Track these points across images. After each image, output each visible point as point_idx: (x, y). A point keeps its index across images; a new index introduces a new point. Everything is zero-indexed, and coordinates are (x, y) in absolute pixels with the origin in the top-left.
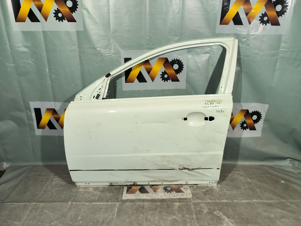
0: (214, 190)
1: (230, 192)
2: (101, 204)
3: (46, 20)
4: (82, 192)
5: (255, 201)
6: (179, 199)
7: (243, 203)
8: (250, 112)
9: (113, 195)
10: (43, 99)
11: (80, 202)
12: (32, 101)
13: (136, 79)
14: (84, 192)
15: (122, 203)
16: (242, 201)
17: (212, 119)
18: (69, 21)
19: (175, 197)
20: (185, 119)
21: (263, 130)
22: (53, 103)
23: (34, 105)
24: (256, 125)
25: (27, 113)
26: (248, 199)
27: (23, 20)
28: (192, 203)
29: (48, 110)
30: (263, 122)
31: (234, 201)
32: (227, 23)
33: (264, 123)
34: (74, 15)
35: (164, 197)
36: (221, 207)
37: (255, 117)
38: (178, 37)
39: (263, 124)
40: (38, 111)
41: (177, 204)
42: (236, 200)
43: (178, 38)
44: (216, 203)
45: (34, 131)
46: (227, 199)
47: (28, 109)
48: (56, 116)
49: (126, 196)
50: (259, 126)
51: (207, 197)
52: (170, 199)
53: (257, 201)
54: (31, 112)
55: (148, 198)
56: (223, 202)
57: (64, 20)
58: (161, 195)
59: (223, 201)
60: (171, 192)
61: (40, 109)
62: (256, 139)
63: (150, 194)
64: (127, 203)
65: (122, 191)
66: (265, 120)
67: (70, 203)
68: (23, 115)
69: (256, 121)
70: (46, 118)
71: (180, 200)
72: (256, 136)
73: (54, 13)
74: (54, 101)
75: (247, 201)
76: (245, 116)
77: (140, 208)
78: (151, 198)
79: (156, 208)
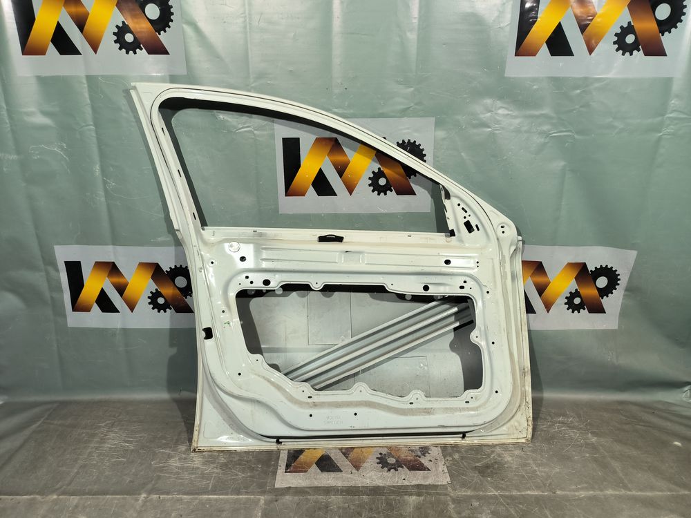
0: (506, 463)
1: (546, 470)
2: (222, 500)
3: (95, 49)
4: (176, 467)
5: (610, 492)
6: (418, 486)
7: (580, 499)
8: (591, 268)
9: (251, 477)
10: (87, 238)
11: (168, 493)
12: (59, 244)
13: (311, 188)
14: (179, 468)
15: (274, 497)
16: (577, 493)
18: (151, 51)
19: (406, 483)
21: (624, 313)
22: (110, 248)
23: (64, 253)
24: (605, 301)
25: (47, 273)
26: (593, 489)
27: (40, 51)
28: (451, 497)
29: (100, 265)
30: (623, 293)
31: (558, 492)
32: (532, 53)
33: (624, 295)
34: (163, 37)
35: (380, 481)
36: (524, 508)
37: (602, 282)
38: (412, 87)
39: (623, 299)
40: (74, 269)
41: (412, 500)
42: (562, 489)
43: (412, 89)
44: (512, 498)
45: (64, 316)
46: (538, 488)
47: (51, 262)
48: (116, 280)
49: (284, 480)
50: (612, 303)
51: (487, 481)
52: (394, 487)
53: (617, 493)
54: (57, 270)
55: (339, 484)
56: (528, 495)
57: (138, 50)
58: (372, 476)
59: (529, 492)
60: (396, 470)
61: (79, 262)
62: (604, 335)
63: (343, 474)
64: (287, 497)
65: (274, 464)
66: (626, 290)
67: (143, 496)
68: (37, 278)
69: (605, 292)
70: (93, 284)
71: (420, 489)
72: (604, 327)
73: (114, 34)
74: (114, 244)
75: (591, 492)
76: (577, 278)
77: (320, 509)
78: (347, 484)
79: (359, 509)
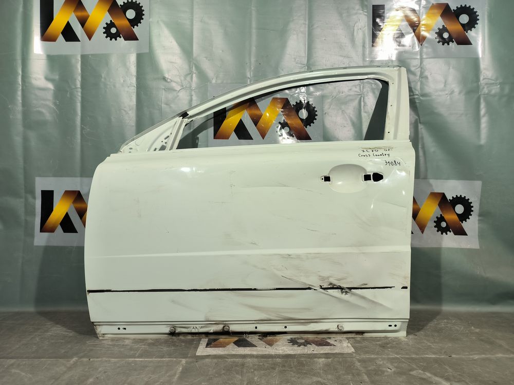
0: (403, 342)
1: (440, 345)
2: (146, 361)
3: (90, 38)
4: (108, 345)
5: (500, 355)
6: (326, 354)
7: (475, 360)
8: (449, 197)
9: (174, 349)
10: (61, 172)
11: (97, 358)
12: (40, 176)
13: (234, 132)
14: (112, 345)
15: (195, 360)
16: (471, 357)
17: (378, 177)
18: (127, 38)
19: (315, 352)
20: (327, 179)
21: (482, 236)
22: (78, 179)
23: (42, 184)
24: (465, 225)
25: (26, 199)
26: (484, 354)
27: (53, 39)
28: (356, 359)
29: (68, 193)
30: (477, 218)
31: (454, 356)
33: (479, 220)
34: (136, 30)
35: (292, 352)
36: (425, 365)
37: (460, 209)
39: (479, 223)
40: (48, 197)
41: (322, 360)
42: (455, 354)
44: (413, 359)
46: (434, 353)
47: (31, 191)
48: (79, 205)
51: (389, 351)
52: (304, 354)
53: (507, 356)
54: (34, 198)
55: (255, 353)
56: (427, 357)
57: (118, 38)
59: (427, 356)
60: (305, 346)
61: (53, 191)
63: (258, 348)
64: (207, 360)
65: (196, 344)
66: (480, 215)
67: (75, 359)
68: (17, 204)
70: (60, 209)
71: (327, 356)
72: (468, 247)
73: (104, 28)
74: (82, 176)
75: (483, 356)
76: (439, 205)
77: (236, 366)
78: (260, 353)
79: (273, 366)
